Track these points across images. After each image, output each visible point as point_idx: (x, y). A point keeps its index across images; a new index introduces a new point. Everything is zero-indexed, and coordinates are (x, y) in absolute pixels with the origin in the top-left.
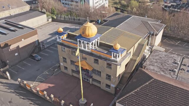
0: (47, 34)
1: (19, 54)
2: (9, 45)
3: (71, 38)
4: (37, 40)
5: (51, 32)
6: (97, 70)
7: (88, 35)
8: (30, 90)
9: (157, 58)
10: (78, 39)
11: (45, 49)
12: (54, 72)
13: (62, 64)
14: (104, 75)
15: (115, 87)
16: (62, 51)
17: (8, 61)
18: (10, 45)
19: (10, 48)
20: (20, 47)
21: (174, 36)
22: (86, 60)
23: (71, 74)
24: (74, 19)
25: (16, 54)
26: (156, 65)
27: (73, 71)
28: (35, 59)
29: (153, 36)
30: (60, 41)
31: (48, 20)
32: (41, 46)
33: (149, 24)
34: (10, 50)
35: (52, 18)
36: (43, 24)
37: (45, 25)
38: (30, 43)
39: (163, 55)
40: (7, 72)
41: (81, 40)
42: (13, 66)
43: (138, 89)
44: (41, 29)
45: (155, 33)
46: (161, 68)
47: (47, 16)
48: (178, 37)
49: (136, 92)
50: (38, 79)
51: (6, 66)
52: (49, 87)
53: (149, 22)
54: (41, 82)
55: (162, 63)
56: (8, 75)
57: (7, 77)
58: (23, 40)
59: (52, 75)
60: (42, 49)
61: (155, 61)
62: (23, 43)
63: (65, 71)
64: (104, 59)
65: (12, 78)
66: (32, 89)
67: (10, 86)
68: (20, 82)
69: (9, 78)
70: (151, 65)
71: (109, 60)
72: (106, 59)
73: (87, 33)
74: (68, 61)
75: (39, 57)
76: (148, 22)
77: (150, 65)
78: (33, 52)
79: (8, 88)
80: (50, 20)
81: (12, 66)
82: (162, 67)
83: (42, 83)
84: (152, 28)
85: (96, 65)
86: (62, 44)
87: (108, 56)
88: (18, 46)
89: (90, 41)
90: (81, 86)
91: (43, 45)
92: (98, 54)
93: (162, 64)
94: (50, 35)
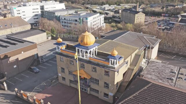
0: (46, 50)
1: (18, 66)
2: (8, 57)
3: (69, 49)
4: (36, 53)
5: (50, 49)
6: (95, 79)
7: (86, 43)
8: (27, 100)
9: (154, 68)
10: (76, 48)
11: (44, 62)
12: (52, 83)
13: (60, 75)
14: (101, 83)
15: (113, 96)
16: (61, 61)
17: (6, 73)
18: (10, 57)
19: (9, 60)
20: (19, 59)
21: (169, 51)
22: (84, 69)
23: (69, 85)
24: (73, 38)
25: (15, 66)
26: (153, 74)
27: (71, 81)
28: (33, 72)
29: (149, 49)
30: (59, 51)
31: (48, 38)
33: (145, 39)
34: (9, 62)
35: (52, 36)
36: (43, 41)
37: (44, 42)
38: (29, 56)
39: (160, 66)
40: (4, 82)
41: (79, 49)
43: (137, 93)
44: (40, 46)
45: (151, 46)
46: (159, 77)
47: (47, 34)
48: (174, 52)
49: (134, 96)
50: (36, 90)
51: (4, 77)
52: (46, 97)
53: (145, 37)
54: (38, 92)
55: (160, 72)
56: (5, 85)
57: (3, 88)
58: (22, 52)
59: (50, 86)
60: (40, 63)
61: (152, 70)
62: (21, 56)
63: (63, 82)
64: (102, 66)
65: (8, 89)
66: (29, 99)
67: (6, 96)
68: (17, 92)
69: (6, 89)
70: (149, 74)
71: (107, 67)
72: (103, 66)
73: (85, 41)
74: (66, 71)
75: (38, 70)
76: (143, 37)
77: (147, 74)
78: (32, 65)
79: (4, 98)
80: (50, 38)
81: (10, 78)
82: (159, 76)
83: (39, 94)
84: (148, 42)
85: (94, 73)
86: (61, 54)
87: (106, 63)
88: (18, 59)
89: (88, 48)
90: (79, 93)
91: (41, 59)
92: (96, 61)
93: (159, 73)
94: (49, 51)
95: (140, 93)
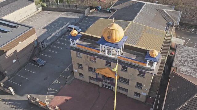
0: (41, 28)
1: (17, 60)
2: (5, 51)
3: (85, 40)
6: (124, 78)
7: (114, 40)
8: (45, 108)
9: (185, 55)
10: (100, 45)
11: (46, 48)
12: (67, 80)
13: (76, 71)
15: (146, 96)
16: (77, 56)
17: (6, 72)
18: (6, 52)
19: (6, 55)
20: (18, 51)
25: (14, 61)
26: (187, 64)
28: (38, 65)
29: (172, 27)
31: (38, 10)
32: (41, 46)
33: (165, 12)
34: (6, 58)
35: (43, 6)
36: (33, 14)
37: (35, 15)
38: (28, 45)
39: (190, 51)
40: (10, 87)
41: (105, 46)
42: (13, 76)
43: (186, 103)
44: (32, 21)
45: (175, 24)
46: (194, 69)
47: (36, 5)
48: (192, 24)
50: (49, 91)
52: (67, 100)
53: (165, 10)
54: (55, 94)
55: (193, 61)
56: (12, 90)
57: (9, 92)
58: (20, 42)
59: (65, 84)
60: (42, 50)
61: (184, 59)
62: (19, 47)
63: (81, 78)
65: (16, 92)
66: (48, 107)
67: (17, 103)
68: (30, 99)
69: (13, 93)
70: (182, 65)
73: (114, 37)
74: (85, 68)
75: (44, 62)
76: (163, 10)
77: (180, 65)
78: (33, 56)
79: (15, 106)
80: (40, 9)
81: (11, 77)
82: (194, 67)
85: (124, 73)
87: (141, 64)
88: (16, 51)
89: (118, 47)
91: (42, 45)
92: (128, 61)
93: (193, 63)
95: (190, 103)
